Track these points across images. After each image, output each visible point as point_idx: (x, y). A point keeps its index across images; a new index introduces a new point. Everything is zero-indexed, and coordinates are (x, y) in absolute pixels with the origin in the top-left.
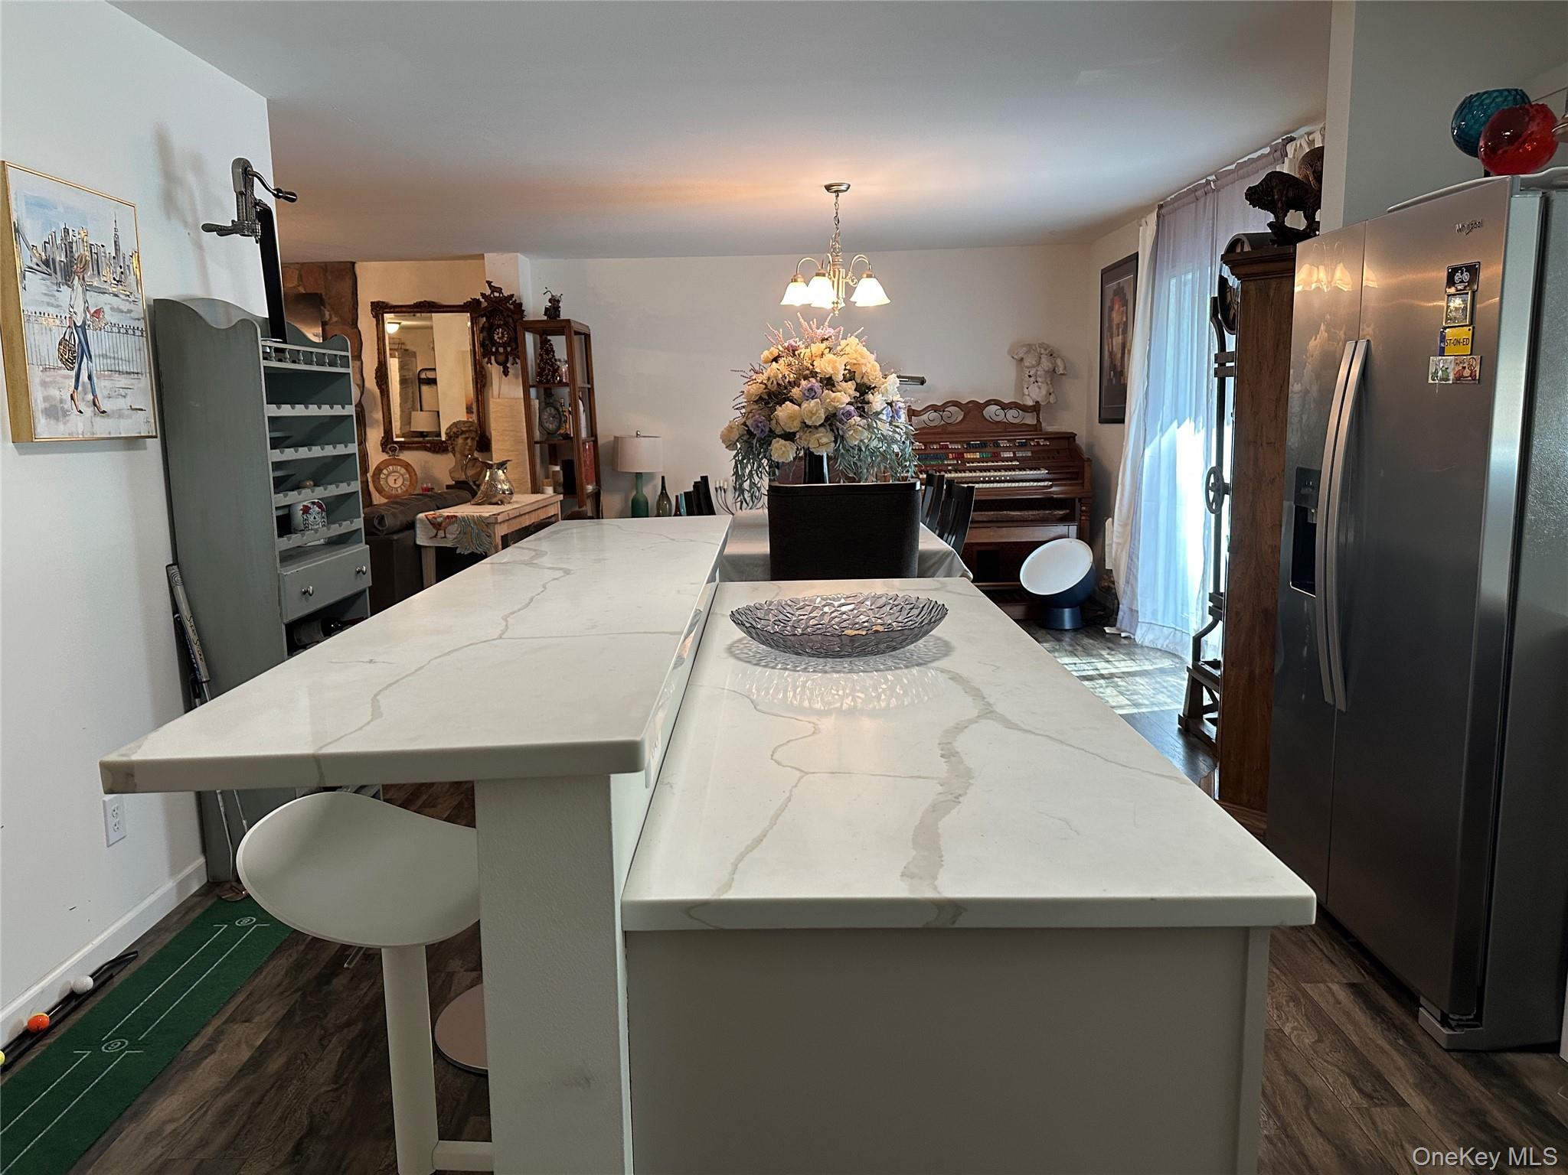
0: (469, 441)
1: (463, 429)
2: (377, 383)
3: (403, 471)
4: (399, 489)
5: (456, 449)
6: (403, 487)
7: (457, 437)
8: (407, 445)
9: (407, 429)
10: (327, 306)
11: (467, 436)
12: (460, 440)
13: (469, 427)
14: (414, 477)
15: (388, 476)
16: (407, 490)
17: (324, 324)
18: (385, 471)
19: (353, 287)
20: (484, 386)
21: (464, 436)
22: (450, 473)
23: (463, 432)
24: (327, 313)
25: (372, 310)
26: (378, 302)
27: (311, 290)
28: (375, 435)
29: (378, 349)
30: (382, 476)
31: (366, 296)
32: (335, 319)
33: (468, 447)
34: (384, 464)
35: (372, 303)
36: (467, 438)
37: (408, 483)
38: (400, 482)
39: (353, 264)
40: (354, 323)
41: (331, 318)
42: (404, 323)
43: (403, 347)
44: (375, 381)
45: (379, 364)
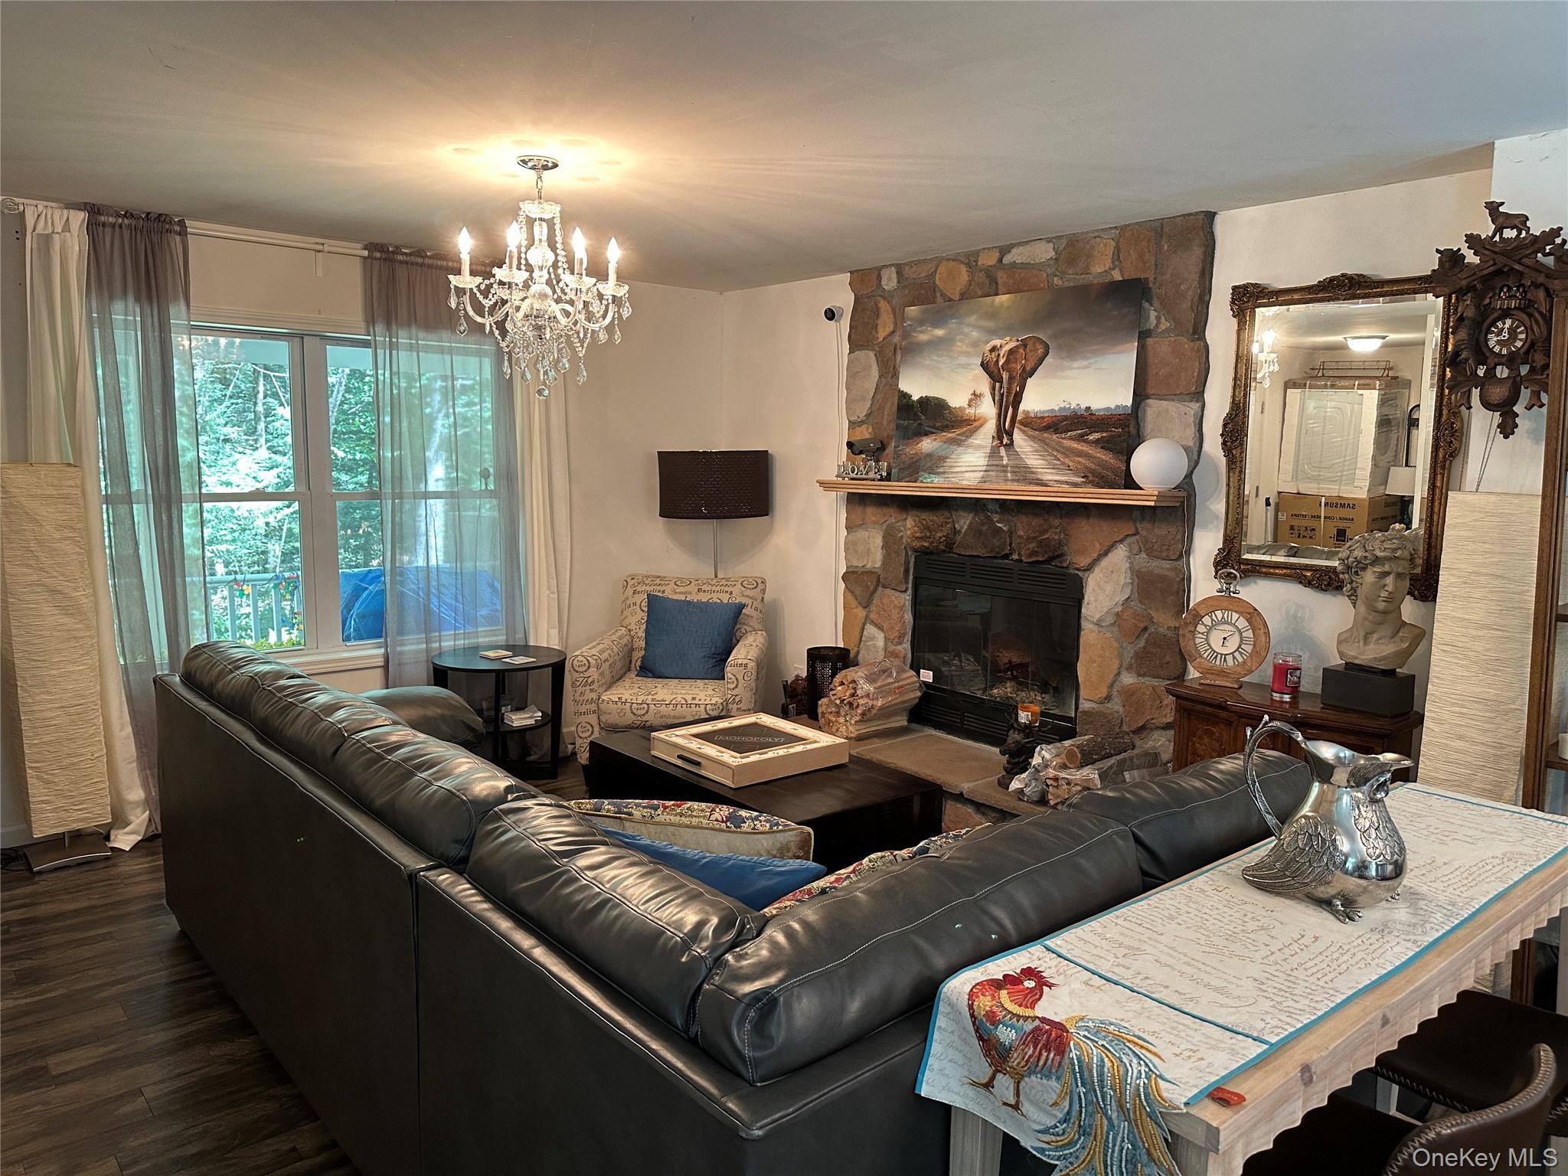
0: (1389, 580)
1: (1379, 554)
2: (1224, 443)
3: (1242, 623)
4: (1230, 658)
5: (1359, 592)
6: (1237, 654)
7: (1364, 569)
8: (1264, 570)
9: (1380, 490)
10: (1156, 302)
11: (1387, 568)
12: (1369, 577)
13: (1395, 550)
14: (1263, 639)
15: (1210, 629)
16: (1244, 662)
17: (1144, 336)
18: (1207, 620)
19: (1204, 261)
20: (1453, 455)
21: (1378, 569)
22: (1340, 642)
23: (1377, 560)
24: (1153, 315)
25: (1233, 302)
26: (1245, 287)
27: (1130, 274)
28: (1207, 543)
29: (1235, 379)
30: (1201, 628)
31: (1226, 278)
32: (1165, 325)
33: (1384, 594)
34: (1212, 606)
35: (1235, 288)
36: (1386, 574)
37: (1249, 648)
38: (1233, 644)
39: (1211, 216)
40: (1198, 330)
41: (1159, 323)
42: (1393, 337)
43: (1391, 374)
44: (1220, 440)
45: (1232, 409)
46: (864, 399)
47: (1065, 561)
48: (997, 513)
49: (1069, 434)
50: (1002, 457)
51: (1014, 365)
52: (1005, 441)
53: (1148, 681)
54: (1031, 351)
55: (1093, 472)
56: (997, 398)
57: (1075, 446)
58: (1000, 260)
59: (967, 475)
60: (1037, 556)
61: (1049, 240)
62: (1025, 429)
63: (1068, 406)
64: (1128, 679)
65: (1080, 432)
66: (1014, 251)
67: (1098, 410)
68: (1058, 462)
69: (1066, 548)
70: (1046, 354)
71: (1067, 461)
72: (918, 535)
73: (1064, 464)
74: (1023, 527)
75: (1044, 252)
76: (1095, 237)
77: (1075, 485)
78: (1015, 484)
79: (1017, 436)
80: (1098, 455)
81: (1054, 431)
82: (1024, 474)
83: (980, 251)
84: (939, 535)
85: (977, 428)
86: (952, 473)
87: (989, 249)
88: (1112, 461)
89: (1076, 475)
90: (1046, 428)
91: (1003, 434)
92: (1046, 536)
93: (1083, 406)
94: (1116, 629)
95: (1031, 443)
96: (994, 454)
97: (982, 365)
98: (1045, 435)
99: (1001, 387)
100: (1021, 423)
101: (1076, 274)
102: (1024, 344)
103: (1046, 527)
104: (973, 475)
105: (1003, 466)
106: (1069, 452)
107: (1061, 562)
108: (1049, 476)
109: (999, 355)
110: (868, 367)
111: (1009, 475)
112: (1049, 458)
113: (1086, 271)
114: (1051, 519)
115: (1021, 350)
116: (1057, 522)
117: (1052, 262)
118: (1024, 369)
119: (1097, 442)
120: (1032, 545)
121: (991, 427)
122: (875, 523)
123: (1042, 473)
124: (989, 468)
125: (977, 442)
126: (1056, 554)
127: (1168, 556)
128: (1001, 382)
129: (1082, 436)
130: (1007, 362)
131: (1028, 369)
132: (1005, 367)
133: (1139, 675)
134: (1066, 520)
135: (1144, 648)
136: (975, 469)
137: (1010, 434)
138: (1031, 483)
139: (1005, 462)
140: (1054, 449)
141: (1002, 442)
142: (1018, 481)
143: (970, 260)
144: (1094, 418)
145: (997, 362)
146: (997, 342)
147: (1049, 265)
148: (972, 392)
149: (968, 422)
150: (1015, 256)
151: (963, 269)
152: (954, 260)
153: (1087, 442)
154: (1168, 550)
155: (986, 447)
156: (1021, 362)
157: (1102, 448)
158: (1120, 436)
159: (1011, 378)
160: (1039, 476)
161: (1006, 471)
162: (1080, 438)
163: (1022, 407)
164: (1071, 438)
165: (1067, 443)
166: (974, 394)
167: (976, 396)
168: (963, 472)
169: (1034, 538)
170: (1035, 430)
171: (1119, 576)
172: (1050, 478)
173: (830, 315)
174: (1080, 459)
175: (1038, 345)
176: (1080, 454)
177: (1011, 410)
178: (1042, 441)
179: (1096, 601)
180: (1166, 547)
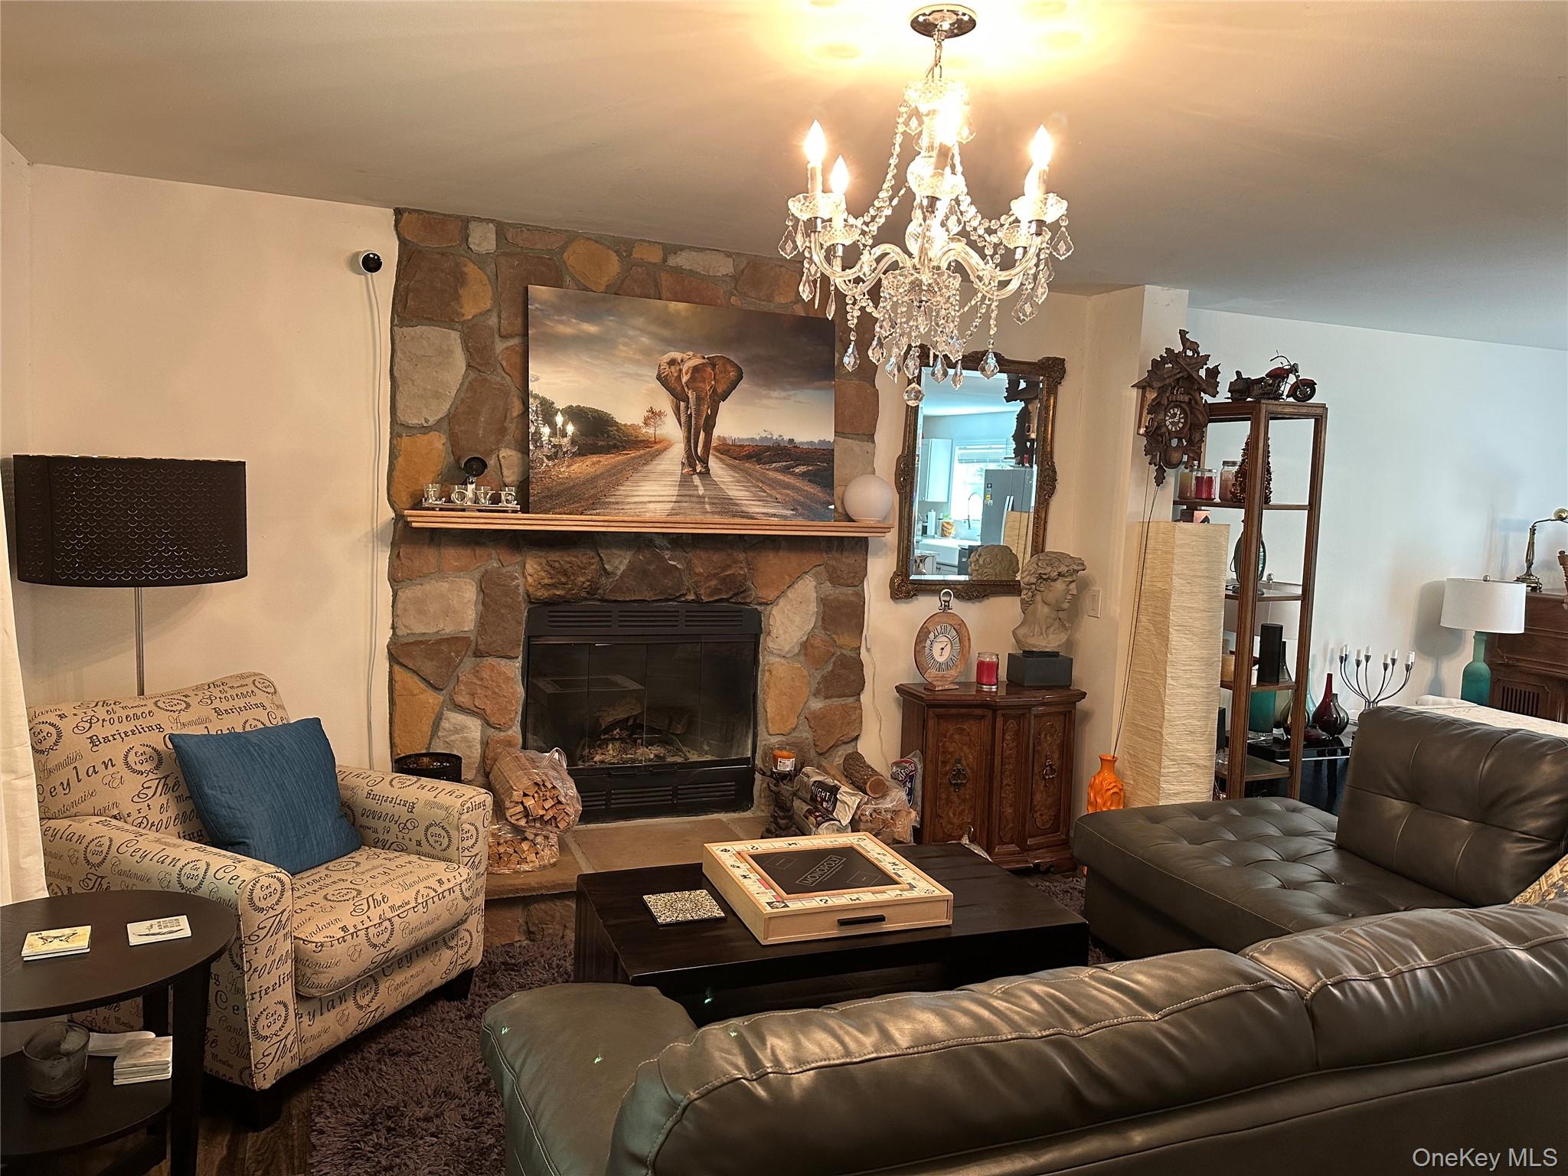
2: (897, 481)
3: (952, 633)
4: (944, 665)
5: (1038, 597)
6: (948, 661)
7: (1056, 580)
12: (1060, 585)
15: (932, 642)
16: (955, 666)
18: (932, 634)
27: (815, 312)
29: (906, 425)
36: (1072, 582)
38: (947, 653)
45: (904, 451)
46: (437, 395)
47: (750, 596)
48: (668, 549)
49: (774, 465)
50: (697, 486)
51: (700, 385)
52: (699, 469)
53: (836, 702)
54: (721, 372)
55: (802, 504)
56: (683, 420)
57: (781, 477)
58: (665, 260)
59: (651, 506)
60: (721, 594)
61: (729, 255)
62: (722, 456)
63: (769, 436)
64: (817, 704)
65: (784, 463)
66: (684, 254)
67: (802, 443)
68: (765, 494)
69: (749, 583)
70: (740, 378)
71: (774, 493)
72: (546, 581)
73: (771, 496)
74: (702, 563)
75: (724, 267)
76: (781, 266)
77: (785, 517)
78: (716, 516)
79: (713, 463)
80: (806, 488)
81: (757, 461)
82: (726, 506)
83: (636, 240)
84: (583, 579)
85: (659, 452)
86: (629, 503)
87: (649, 242)
88: (820, 494)
89: (785, 507)
90: (748, 457)
91: (695, 461)
92: (729, 572)
93: (786, 438)
94: (802, 658)
95: (732, 473)
96: (685, 482)
97: (659, 378)
98: (747, 465)
99: (687, 408)
100: (717, 449)
101: (759, 299)
102: (712, 361)
103: (728, 562)
104: (659, 506)
105: (699, 496)
106: (774, 484)
107: (744, 598)
108: (756, 508)
109: (681, 370)
110: (446, 353)
111: (707, 507)
112: (753, 489)
113: (769, 298)
114: (735, 554)
115: (709, 369)
116: (742, 556)
117: (727, 279)
118: (715, 391)
119: (803, 475)
120: (713, 583)
121: (678, 450)
122: (460, 569)
123: (746, 505)
124: (679, 498)
125: (662, 467)
126: (742, 590)
127: (852, 583)
128: (687, 400)
129: (788, 468)
130: (692, 379)
131: (720, 391)
132: (690, 385)
133: (826, 698)
134: (751, 554)
135: (832, 671)
136: (661, 499)
137: (705, 462)
138: (734, 516)
139: (701, 493)
140: (758, 480)
141: (694, 470)
142: (719, 513)
143: (623, 247)
144: (798, 450)
145: (679, 378)
146: (678, 356)
147: (724, 281)
148: (648, 408)
149: (646, 443)
150: (682, 260)
151: (614, 258)
152: (597, 242)
153: (793, 474)
154: (854, 577)
155: (671, 474)
156: (709, 383)
157: (809, 481)
158: (825, 470)
159: (699, 399)
160: (744, 509)
161: (704, 503)
162: (786, 470)
163: (717, 432)
164: (776, 470)
165: (772, 474)
166: (651, 411)
167: (653, 415)
168: (646, 503)
169: (715, 575)
170: (735, 458)
171: (808, 606)
172: (757, 510)
173: (372, 264)
174: (788, 492)
175: (729, 368)
176: (787, 486)
177: (702, 435)
178: (745, 471)
179: (785, 632)
180: (852, 575)
